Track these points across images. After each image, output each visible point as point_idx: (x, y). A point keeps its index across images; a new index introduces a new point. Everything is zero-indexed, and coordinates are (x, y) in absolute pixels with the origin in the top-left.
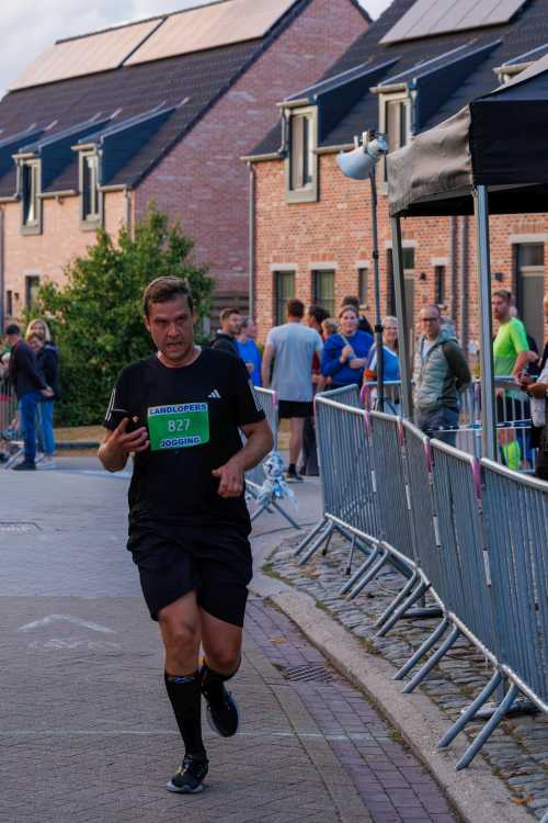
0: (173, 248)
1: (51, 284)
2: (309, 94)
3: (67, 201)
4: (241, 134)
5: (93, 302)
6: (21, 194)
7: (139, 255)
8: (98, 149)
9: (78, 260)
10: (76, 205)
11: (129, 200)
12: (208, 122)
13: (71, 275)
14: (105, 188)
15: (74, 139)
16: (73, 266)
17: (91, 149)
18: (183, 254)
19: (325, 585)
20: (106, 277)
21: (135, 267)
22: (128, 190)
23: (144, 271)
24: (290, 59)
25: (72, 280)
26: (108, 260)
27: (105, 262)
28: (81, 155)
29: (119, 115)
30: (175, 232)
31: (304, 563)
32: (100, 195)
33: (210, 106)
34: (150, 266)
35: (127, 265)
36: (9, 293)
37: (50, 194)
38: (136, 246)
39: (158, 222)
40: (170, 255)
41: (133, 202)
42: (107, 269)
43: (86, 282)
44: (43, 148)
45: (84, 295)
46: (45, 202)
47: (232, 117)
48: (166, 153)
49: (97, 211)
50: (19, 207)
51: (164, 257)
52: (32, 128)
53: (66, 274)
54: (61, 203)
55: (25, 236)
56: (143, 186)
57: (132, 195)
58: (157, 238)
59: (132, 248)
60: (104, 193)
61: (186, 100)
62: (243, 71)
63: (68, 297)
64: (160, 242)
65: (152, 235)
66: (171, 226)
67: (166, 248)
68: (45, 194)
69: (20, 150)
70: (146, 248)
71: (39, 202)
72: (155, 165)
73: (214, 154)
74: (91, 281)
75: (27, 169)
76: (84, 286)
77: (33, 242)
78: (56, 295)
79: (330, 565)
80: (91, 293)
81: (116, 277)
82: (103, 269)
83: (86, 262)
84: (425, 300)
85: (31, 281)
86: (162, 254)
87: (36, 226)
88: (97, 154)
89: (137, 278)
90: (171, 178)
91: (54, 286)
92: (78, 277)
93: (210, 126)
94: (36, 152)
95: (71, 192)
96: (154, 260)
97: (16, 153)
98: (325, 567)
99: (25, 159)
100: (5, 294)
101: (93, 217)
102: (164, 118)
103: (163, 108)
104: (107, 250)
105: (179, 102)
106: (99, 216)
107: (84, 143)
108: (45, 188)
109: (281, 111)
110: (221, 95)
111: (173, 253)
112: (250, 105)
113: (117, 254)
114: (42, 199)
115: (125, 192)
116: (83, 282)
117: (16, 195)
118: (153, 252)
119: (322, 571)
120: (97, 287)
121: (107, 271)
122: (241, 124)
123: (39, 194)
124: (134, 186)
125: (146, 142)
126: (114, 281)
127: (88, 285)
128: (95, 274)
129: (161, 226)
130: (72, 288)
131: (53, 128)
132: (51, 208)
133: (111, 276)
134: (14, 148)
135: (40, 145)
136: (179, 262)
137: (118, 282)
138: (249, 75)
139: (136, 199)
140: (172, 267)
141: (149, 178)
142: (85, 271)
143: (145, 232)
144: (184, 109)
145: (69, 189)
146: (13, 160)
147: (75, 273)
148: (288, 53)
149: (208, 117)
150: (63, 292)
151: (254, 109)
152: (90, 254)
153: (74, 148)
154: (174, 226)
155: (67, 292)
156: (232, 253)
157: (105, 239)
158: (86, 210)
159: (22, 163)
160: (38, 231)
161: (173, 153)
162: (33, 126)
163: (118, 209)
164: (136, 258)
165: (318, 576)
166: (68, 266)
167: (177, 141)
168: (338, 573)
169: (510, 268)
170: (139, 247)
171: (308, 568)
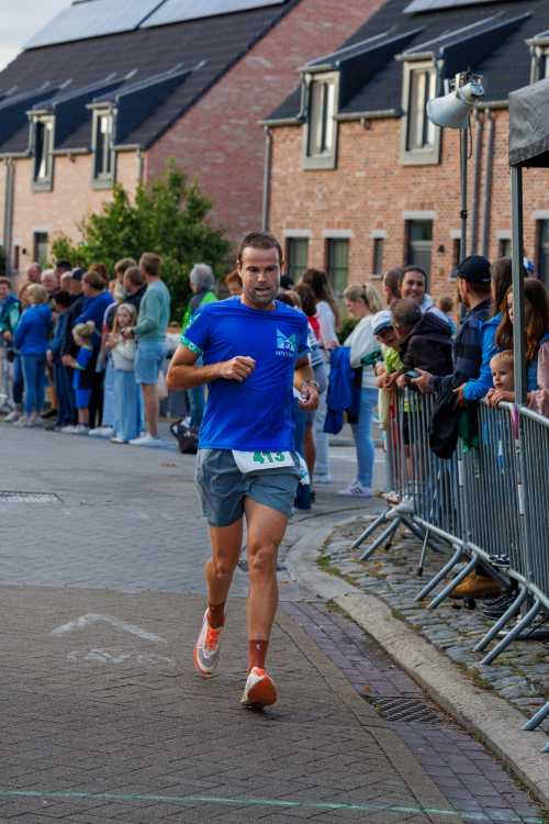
0: (190, 208)
1: (65, 240)
2: (332, 60)
3: (79, 159)
4: (257, 100)
5: (107, 260)
6: (34, 151)
7: (155, 214)
8: (113, 108)
9: (94, 216)
10: (88, 163)
11: (142, 160)
12: (225, 86)
13: (85, 231)
14: (119, 147)
15: (89, 97)
16: (88, 222)
17: (106, 108)
18: (201, 215)
19: (396, 588)
20: (121, 235)
21: (151, 226)
22: (141, 150)
23: (161, 230)
24: (309, 26)
25: (87, 236)
26: (125, 218)
27: (121, 219)
28: (96, 113)
29: (135, 76)
30: (192, 192)
31: (366, 559)
32: (113, 154)
33: (227, 70)
34: (166, 226)
35: (143, 224)
36: (17, 248)
37: (62, 151)
38: (152, 205)
39: (177, 181)
40: (187, 216)
41: (146, 163)
42: (122, 226)
43: (101, 239)
44: (57, 106)
45: (98, 252)
46: (58, 159)
47: (248, 82)
48: (181, 115)
49: (109, 170)
50: (31, 163)
51: (181, 218)
52: (45, 86)
53: (80, 230)
54: (73, 161)
55: (36, 192)
56: (157, 146)
57: (145, 155)
58: (175, 198)
59: (149, 207)
60: (117, 152)
61: (202, 63)
62: (261, 37)
63: (82, 252)
64: (177, 202)
65: (170, 194)
66: (189, 185)
67: (183, 207)
68: (58, 152)
69: (34, 107)
70: (164, 207)
71: (50, 159)
72: (170, 126)
73: (230, 118)
74: (106, 237)
75: (40, 126)
76: (98, 243)
77: (43, 198)
78: (70, 250)
79: (396, 562)
80: (105, 250)
81: (131, 234)
82: (118, 227)
83: (102, 219)
84: (442, 273)
85: (40, 238)
86: (179, 213)
87: (47, 182)
88: (112, 113)
89: (152, 237)
90: (185, 140)
91: (68, 241)
92: (93, 234)
93: (227, 90)
94: (50, 109)
95: (84, 150)
96: (170, 219)
97: (30, 108)
98: (390, 564)
99: (39, 116)
100: (13, 251)
101: (105, 175)
102: (180, 81)
103: (179, 70)
104: (123, 208)
105: (196, 64)
106: (111, 175)
107: (98, 102)
108: (57, 145)
109: (302, 75)
110: (239, 59)
111: (190, 214)
112: (268, 72)
113: (133, 211)
114: (55, 156)
115: (138, 152)
116: (97, 239)
117: (28, 151)
118: (171, 212)
119: (388, 569)
120: (111, 244)
121: (122, 229)
122: (257, 90)
123: (51, 150)
124: (148, 146)
125: (161, 103)
126: (130, 238)
127: (102, 242)
128: (110, 232)
129: (179, 185)
130: (86, 244)
131: (69, 86)
132: (63, 166)
133: (126, 234)
134: (28, 104)
135: (54, 103)
136: (195, 222)
137: (134, 241)
138: (268, 41)
139: (149, 159)
140: (189, 227)
141: (163, 139)
142: (101, 228)
143: (162, 191)
144: (201, 72)
145: (82, 146)
146: (26, 117)
147: (90, 230)
148: (307, 20)
149: (224, 80)
150: (76, 248)
151: (271, 74)
152: (106, 211)
153: (89, 106)
154: (192, 185)
155: (80, 249)
156: (242, 218)
157: (122, 196)
158: (98, 169)
159: (35, 119)
160: (48, 188)
161: (189, 115)
162: (47, 84)
163: (130, 169)
164: (152, 217)
165: (384, 576)
166: (83, 222)
167: (193, 103)
168: (407, 573)
169: (533, 244)
170: (155, 206)
171: (372, 565)
